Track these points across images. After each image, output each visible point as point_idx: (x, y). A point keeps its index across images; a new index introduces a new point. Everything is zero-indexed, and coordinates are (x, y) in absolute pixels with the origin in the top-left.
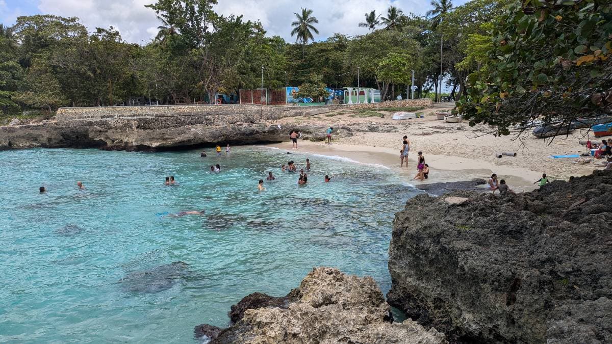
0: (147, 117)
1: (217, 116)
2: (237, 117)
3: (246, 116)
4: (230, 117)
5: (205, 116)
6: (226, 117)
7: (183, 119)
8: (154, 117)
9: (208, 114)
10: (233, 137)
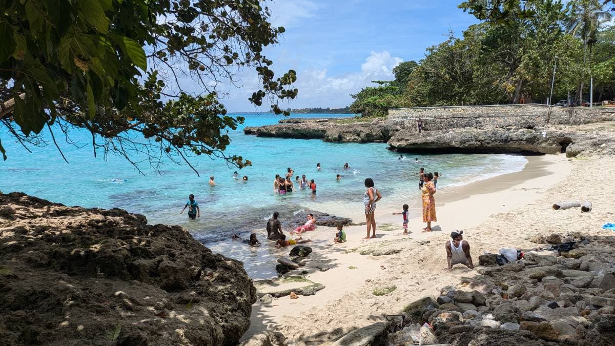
0: (428, 118)
1: (488, 119)
2: (510, 121)
3: (524, 119)
4: (501, 120)
5: (476, 118)
6: (497, 119)
7: (455, 121)
8: (432, 119)
9: (480, 116)
10: (488, 143)
